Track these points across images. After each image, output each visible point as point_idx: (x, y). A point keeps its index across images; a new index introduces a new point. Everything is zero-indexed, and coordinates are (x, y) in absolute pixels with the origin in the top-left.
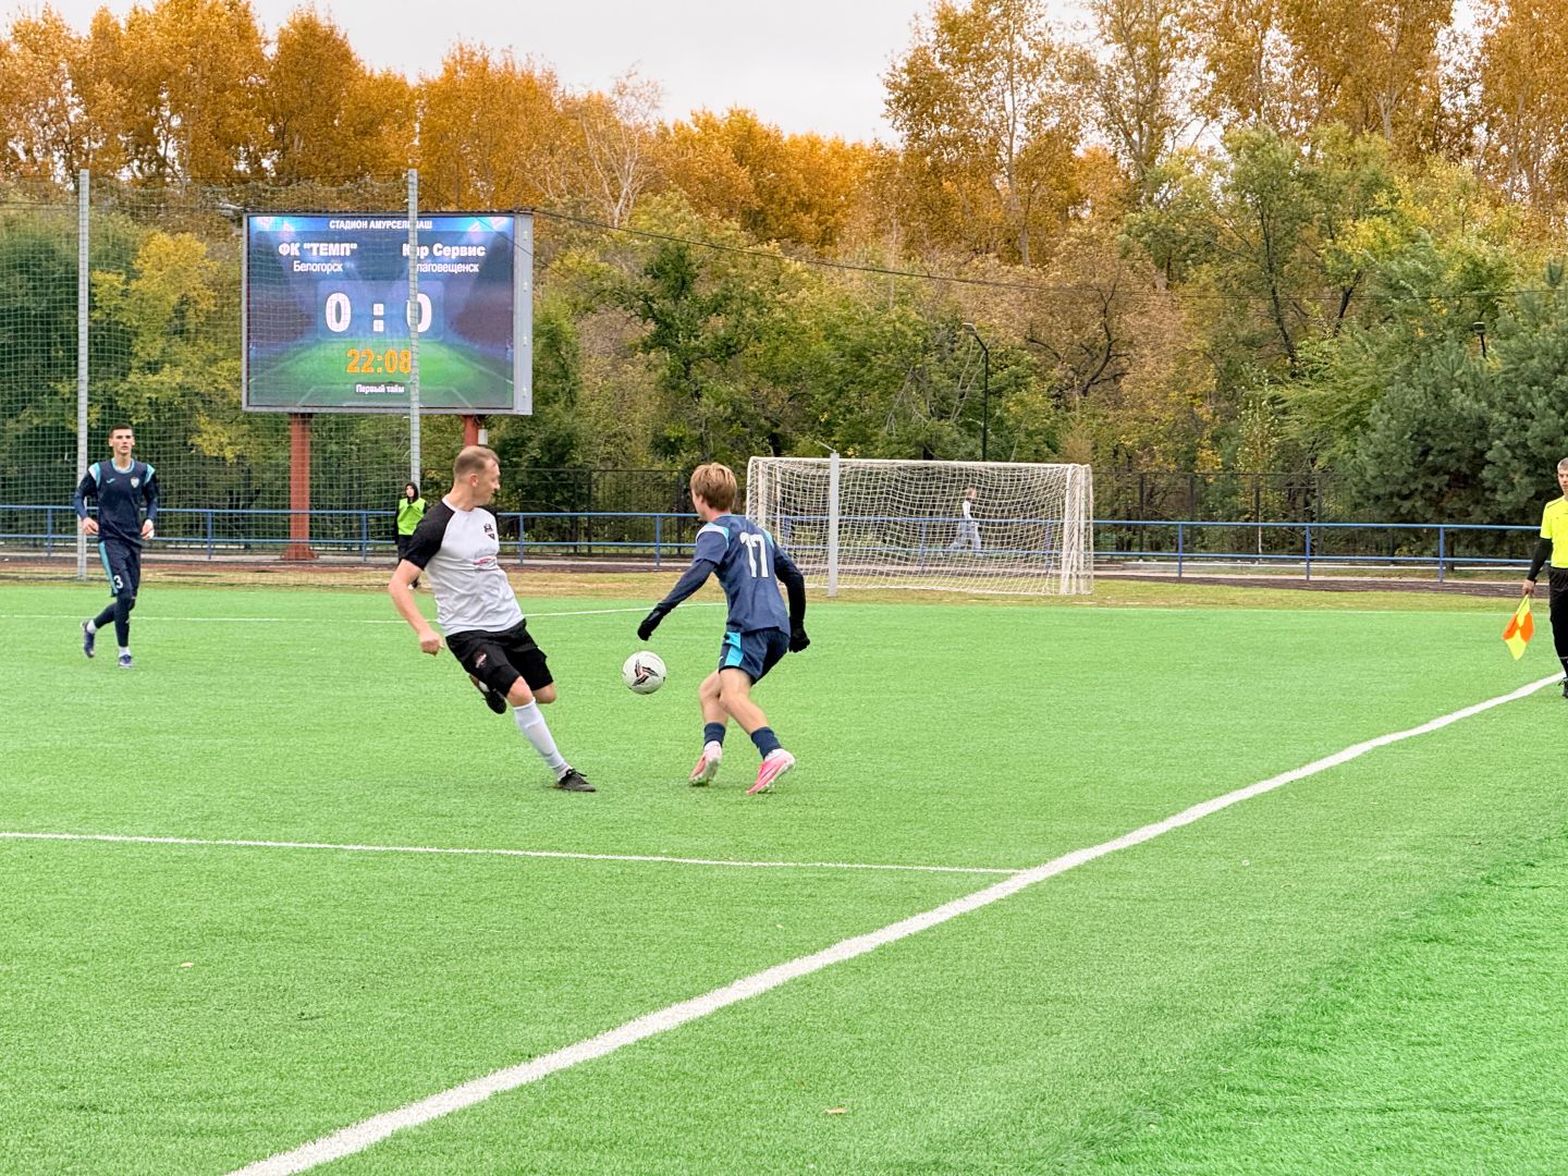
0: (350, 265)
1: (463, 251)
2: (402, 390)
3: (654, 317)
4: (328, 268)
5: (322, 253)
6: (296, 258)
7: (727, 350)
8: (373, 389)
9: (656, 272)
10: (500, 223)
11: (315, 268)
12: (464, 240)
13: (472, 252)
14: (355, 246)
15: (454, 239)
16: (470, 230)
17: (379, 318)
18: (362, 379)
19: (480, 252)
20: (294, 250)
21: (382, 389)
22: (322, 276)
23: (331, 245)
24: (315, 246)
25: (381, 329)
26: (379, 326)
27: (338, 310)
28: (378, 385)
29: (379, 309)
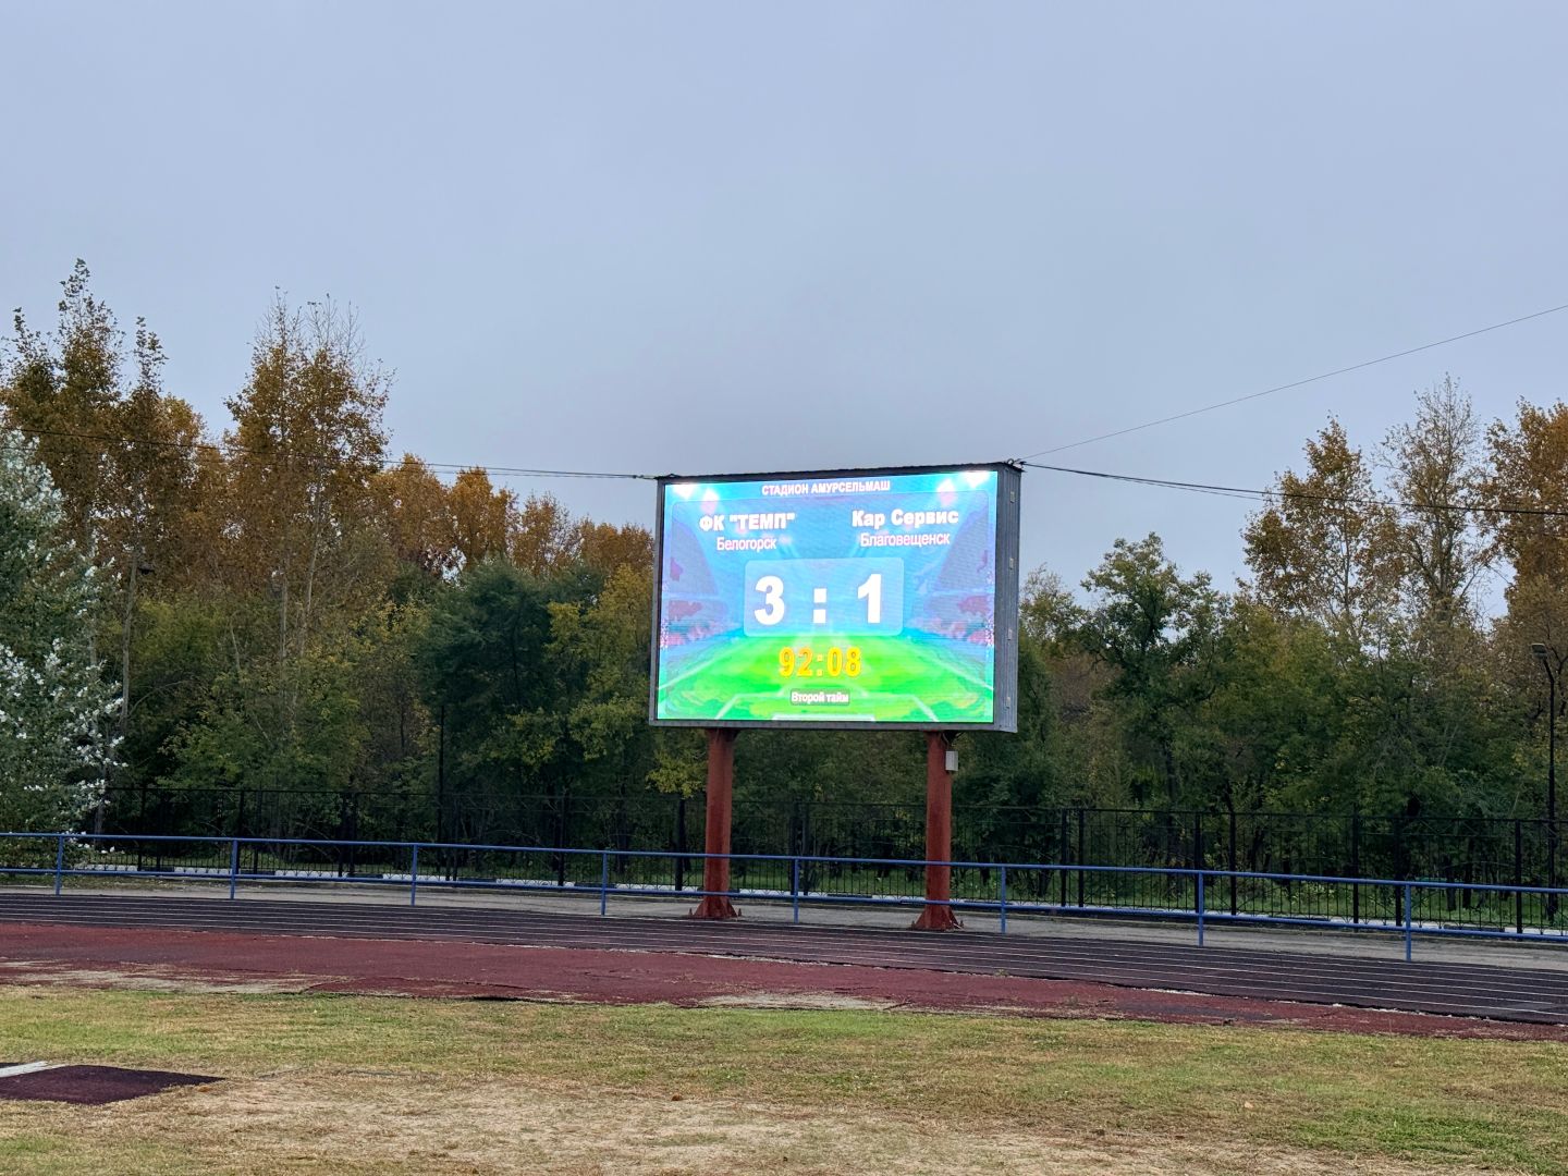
0: (786, 540)
3: (1121, 662)
4: (759, 545)
5: (752, 527)
6: (719, 533)
7: (1196, 694)
11: (742, 545)
12: (932, 504)
13: (941, 518)
14: (791, 516)
16: (940, 488)
17: (820, 606)
19: (954, 518)
20: (718, 524)
21: (821, 698)
22: (751, 556)
23: (763, 516)
24: (743, 518)
25: (824, 621)
26: (820, 616)
28: (816, 692)
29: (820, 595)
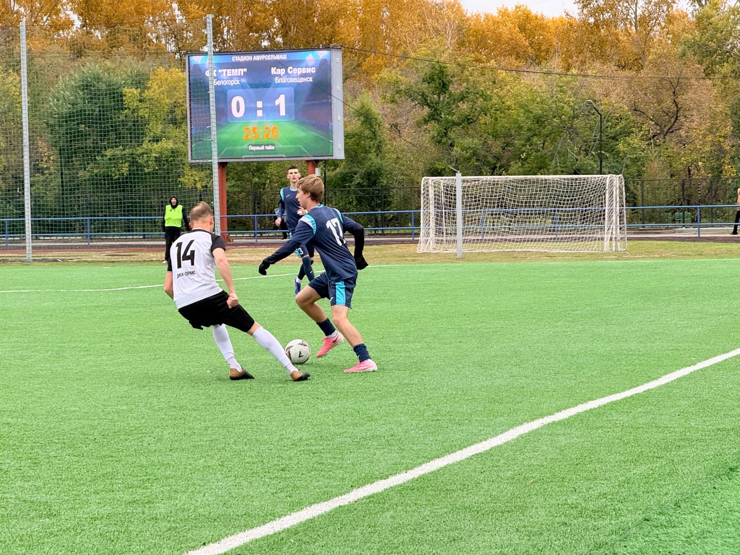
0: (244, 80)
1: (304, 71)
2: (273, 148)
3: (428, 105)
4: (232, 83)
5: (228, 75)
6: (214, 78)
7: (468, 120)
8: (258, 148)
9: (430, 80)
10: (323, 54)
11: (224, 83)
12: (304, 64)
13: (309, 70)
14: (245, 70)
15: (297, 63)
16: (307, 58)
17: (259, 109)
18: (253, 143)
19: (313, 70)
21: (262, 148)
22: (229, 87)
23: (233, 70)
24: (224, 71)
25: (261, 115)
26: (260, 113)
27: (238, 105)
28: (260, 146)
29: (260, 104)
